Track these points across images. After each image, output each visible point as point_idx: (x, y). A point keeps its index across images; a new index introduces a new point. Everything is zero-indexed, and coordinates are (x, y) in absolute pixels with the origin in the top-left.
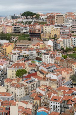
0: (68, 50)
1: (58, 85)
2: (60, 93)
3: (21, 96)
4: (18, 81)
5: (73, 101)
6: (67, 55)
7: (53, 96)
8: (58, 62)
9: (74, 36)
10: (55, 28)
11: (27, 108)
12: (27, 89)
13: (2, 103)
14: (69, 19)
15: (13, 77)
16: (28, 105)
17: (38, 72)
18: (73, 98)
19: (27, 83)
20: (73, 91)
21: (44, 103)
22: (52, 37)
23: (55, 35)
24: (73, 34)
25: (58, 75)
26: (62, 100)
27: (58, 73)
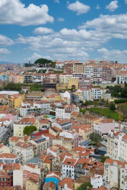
0: (88, 103)
1: (74, 145)
2: (75, 155)
3: (29, 158)
4: (25, 139)
5: (89, 165)
6: (86, 109)
7: (67, 158)
8: (75, 118)
9: (95, 87)
10: (73, 77)
11: (34, 173)
12: (35, 150)
13: (4, 167)
14: (90, 68)
15: (20, 135)
16: (34, 169)
17: (50, 129)
18: (90, 161)
19: (36, 142)
20: (91, 152)
21: (55, 167)
22: (69, 88)
23: (73, 86)
24: (94, 85)
25: (73, 133)
26: (77, 163)
27: (74, 130)
